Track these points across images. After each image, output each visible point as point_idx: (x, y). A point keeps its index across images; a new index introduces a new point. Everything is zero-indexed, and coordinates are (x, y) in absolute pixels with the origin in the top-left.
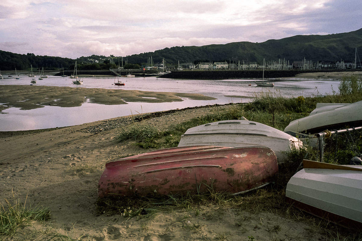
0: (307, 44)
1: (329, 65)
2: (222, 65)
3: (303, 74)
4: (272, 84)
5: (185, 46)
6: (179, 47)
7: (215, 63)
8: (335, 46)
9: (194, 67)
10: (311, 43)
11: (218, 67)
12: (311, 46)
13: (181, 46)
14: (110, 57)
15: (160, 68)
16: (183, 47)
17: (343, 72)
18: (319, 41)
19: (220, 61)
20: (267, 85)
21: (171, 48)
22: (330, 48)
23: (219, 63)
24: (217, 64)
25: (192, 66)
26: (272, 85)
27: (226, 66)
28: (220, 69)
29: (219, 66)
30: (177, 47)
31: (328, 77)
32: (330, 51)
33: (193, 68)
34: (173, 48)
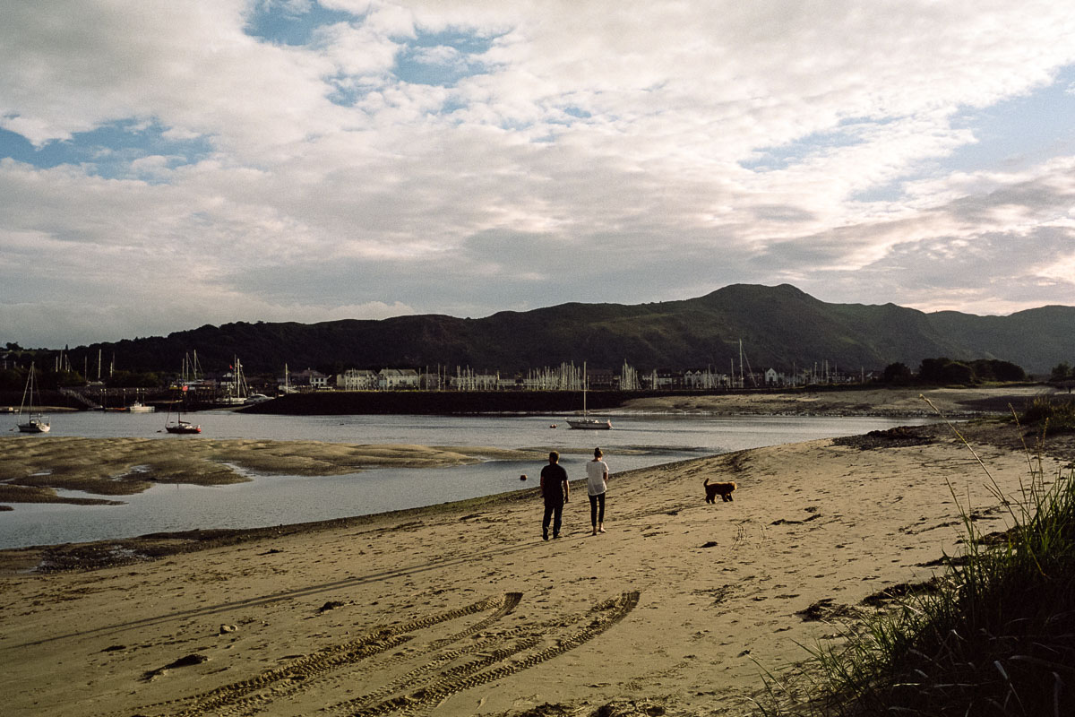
0: (593, 325)
1: (670, 380)
2: (403, 379)
3: (637, 400)
4: (607, 424)
5: (265, 322)
6: (248, 323)
7: (382, 372)
8: (660, 332)
9: (325, 382)
10: (604, 324)
11: (391, 382)
12: (603, 329)
13: (253, 322)
14: (5, 350)
15: (223, 383)
16: (260, 323)
17: (727, 396)
18: (624, 319)
19: (397, 368)
20: (593, 426)
21: (223, 327)
22: (651, 337)
23: (395, 371)
24: (390, 375)
25: (317, 380)
26: (606, 426)
27: (411, 379)
28: (397, 387)
29: (393, 379)
30: (240, 323)
31: (698, 407)
32: (650, 346)
33: (322, 385)
34: (229, 328)
